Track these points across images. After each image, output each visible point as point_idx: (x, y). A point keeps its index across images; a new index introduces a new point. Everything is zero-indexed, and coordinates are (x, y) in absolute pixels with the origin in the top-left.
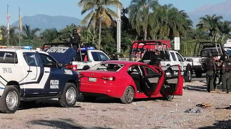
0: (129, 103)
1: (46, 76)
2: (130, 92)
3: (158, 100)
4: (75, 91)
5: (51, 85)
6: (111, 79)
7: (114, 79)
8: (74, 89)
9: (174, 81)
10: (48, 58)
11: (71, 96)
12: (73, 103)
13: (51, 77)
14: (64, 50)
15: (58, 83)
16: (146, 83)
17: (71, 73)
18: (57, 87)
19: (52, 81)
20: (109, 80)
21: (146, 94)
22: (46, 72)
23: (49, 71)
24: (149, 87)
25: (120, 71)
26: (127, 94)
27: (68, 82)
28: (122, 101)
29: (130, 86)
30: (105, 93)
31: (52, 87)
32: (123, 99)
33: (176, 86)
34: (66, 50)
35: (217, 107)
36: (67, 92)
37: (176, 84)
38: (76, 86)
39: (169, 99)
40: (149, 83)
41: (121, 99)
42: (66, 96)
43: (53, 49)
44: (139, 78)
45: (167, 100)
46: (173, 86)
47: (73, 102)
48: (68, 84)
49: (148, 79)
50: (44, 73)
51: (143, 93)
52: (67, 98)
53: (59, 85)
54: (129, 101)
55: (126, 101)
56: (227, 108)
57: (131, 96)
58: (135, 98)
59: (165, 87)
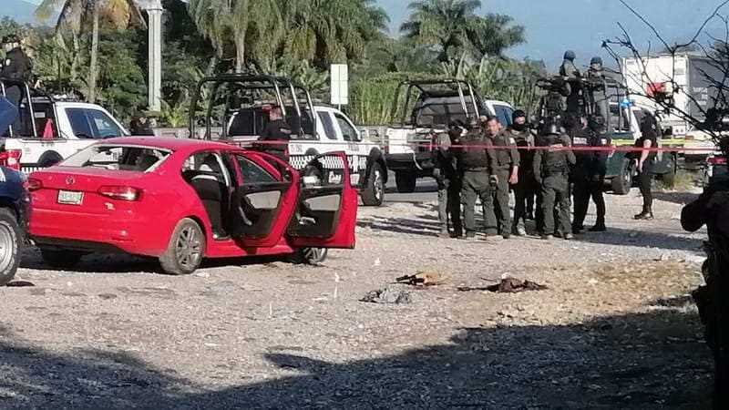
0: (188, 272)
2: (189, 235)
3: (278, 263)
4: (13, 234)
6: (130, 196)
7: (139, 193)
8: (11, 229)
9: (330, 203)
11: (2, 252)
12: (5, 273)
16: (241, 209)
17: (2, 178)
20: (124, 199)
21: (239, 242)
24: (250, 223)
25: (157, 170)
26: (180, 245)
28: (165, 266)
29: (188, 217)
30: (110, 241)
32: (166, 258)
33: (337, 217)
35: (462, 285)
37: (333, 212)
38: (18, 218)
39: (312, 261)
40: (251, 208)
41: (162, 259)
45: (307, 262)
46: (325, 217)
47: (6, 269)
49: (248, 196)
51: (230, 241)
54: (187, 266)
55: (178, 264)
56: (493, 289)
57: (191, 250)
58: (204, 255)
59: (302, 220)
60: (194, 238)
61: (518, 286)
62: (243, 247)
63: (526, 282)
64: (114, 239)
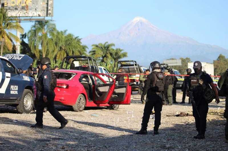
0: (81, 111)
1: (7, 81)
2: (81, 99)
3: (105, 109)
4: (32, 98)
5: (12, 90)
6: (65, 87)
7: (68, 87)
8: (31, 96)
9: (123, 90)
10: (7, 64)
11: (28, 103)
12: (29, 109)
13: (11, 83)
14: (20, 57)
15: (17, 89)
16: (96, 92)
17: (29, 80)
18: (16, 93)
19: (12, 87)
20: (63, 88)
21: (95, 102)
22: (7, 77)
23: (10, 76)
24: (99, 96)
25: (72, 79)
26: (79, 103)
27: (26, 88)
28: (75, 109)
29: (81, 94)
30: (59, 101)
31: (12, 92)
32: (75, 107)
33: (125, 95)
34: (22, 57)
35: (168, 115)
36: (25, 98)
37: (123, 93)
38: (33, 93)
39: (115, 109)
40: (99, 91)
41: (73, 107)
42: (24, 102)
43: (8, 56)
44: (88, 87)
45: (113, 109)
46: (121, 95)
47: (29, 108)
48: (26, 90)
49: (98, 88)
50: (6, 78)
51: (92, 102)
52: (24, 104)
53: (18, 91)
54: (81, 109)
55: (79, 109)
56: (178, 116)
57: (82, 104)
58: (85, 106)
59: (113, 96)
60: (83, 100)
61: (185, 115)
62: (96, 104)
63: (187, 114)
64: (60, 100)
